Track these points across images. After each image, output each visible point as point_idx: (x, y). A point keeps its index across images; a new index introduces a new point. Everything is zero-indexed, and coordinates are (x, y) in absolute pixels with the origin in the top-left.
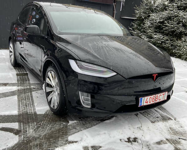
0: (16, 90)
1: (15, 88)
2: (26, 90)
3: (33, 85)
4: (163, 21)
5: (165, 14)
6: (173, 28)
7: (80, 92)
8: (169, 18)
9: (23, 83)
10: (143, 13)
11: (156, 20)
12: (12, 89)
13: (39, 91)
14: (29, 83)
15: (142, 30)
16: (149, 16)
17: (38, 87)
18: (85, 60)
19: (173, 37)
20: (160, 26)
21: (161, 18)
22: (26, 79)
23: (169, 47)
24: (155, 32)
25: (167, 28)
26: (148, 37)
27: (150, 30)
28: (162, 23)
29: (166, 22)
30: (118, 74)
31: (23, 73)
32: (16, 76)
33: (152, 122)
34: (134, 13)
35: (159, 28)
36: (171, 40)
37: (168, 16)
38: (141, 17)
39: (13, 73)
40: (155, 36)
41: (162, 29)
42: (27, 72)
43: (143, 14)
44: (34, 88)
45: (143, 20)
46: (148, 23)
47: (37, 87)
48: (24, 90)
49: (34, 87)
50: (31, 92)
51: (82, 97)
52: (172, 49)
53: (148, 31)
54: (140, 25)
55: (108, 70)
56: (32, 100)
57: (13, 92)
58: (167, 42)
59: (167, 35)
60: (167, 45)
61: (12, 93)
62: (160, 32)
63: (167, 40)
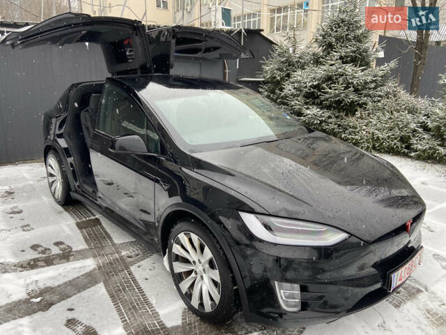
0: (95, 269)
1: (89, 264)
2: (115, 263)
3: (123, 249)
4: (318, 84)
5: (321, 72)
6: (338, 95)
7: (276, 282)
8: (329, 79)
9: (99, 245)
10: (277, 69)
11: (306, 83)
12: (85, 267)
13: (142, 262)
14: (114, 244)
15: (279, 100)
16: (288, 76)
17: (137, 252)
18: (277, 212)
19: (339, 112)
20: (313, 92)
21: (314, 78)
22: (102, 234)
23: (334, 129)
24: (306, 103)
25: (327, 96)
26: (292, 112)
27: (297, 100)
28: (317, 87)
29: (324, 85)
30: (352, 235)
31: (89, 220)
32: (78, 231)
33: (397, 306)
34: (261, 70)
35: (312, 97)
36: (337, 117)
37: (328, 75)
38: (275, 77)
39: (68, 223)
40: (308, 112)
41: (318, 97)
42: (97, 216)
43: (279, 73)
44: (129, 257)
45: (278, 83)
46: (289, 88)
47: (133, 253)
48: (111, 263)
49: (128, 252)
50: (127, 268)
51: (282, 291)
52: (339, 132)
53: (293, 103)
54: (273, 92)
55: (328, 228)
56: (139, 289)
57: (89, 275)
58: (330, 120)
59: (329, 108)
60: (332, 126)
61: (89, 278)
62: (313, 104)
63: (330, 117)
